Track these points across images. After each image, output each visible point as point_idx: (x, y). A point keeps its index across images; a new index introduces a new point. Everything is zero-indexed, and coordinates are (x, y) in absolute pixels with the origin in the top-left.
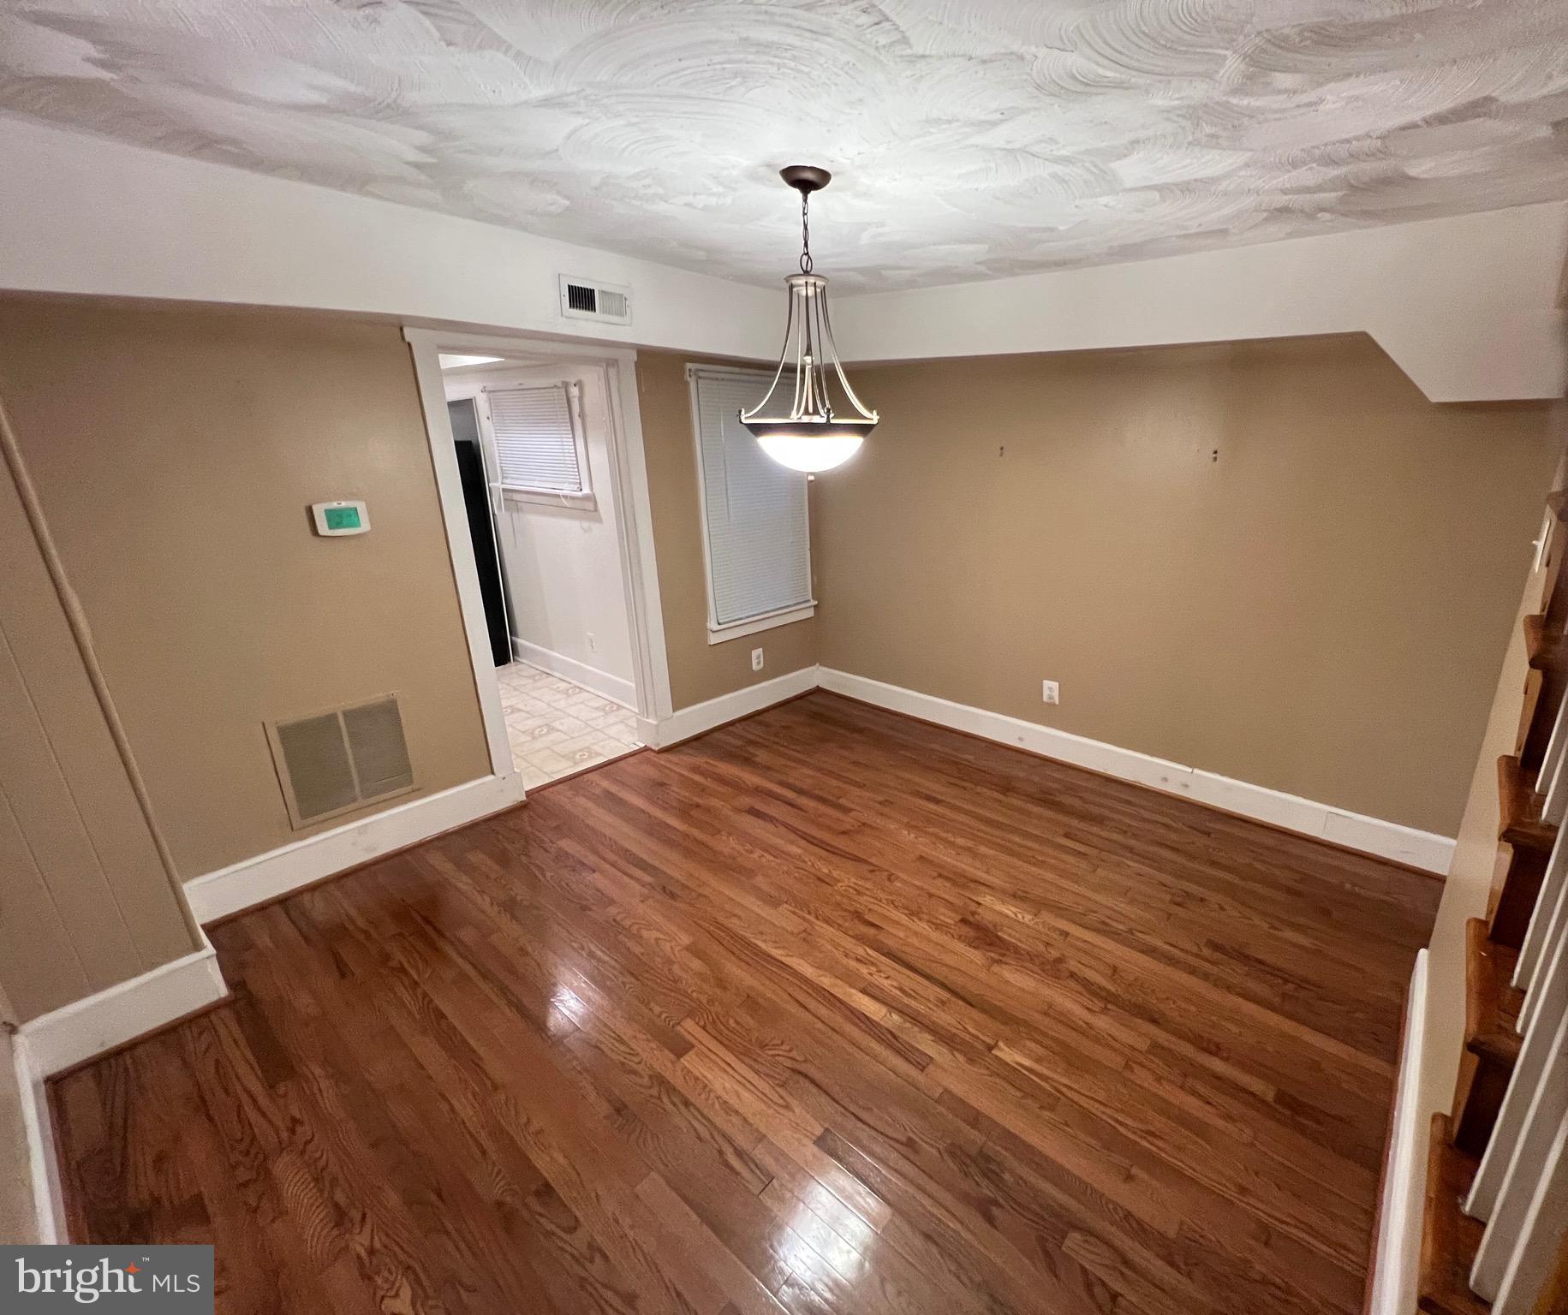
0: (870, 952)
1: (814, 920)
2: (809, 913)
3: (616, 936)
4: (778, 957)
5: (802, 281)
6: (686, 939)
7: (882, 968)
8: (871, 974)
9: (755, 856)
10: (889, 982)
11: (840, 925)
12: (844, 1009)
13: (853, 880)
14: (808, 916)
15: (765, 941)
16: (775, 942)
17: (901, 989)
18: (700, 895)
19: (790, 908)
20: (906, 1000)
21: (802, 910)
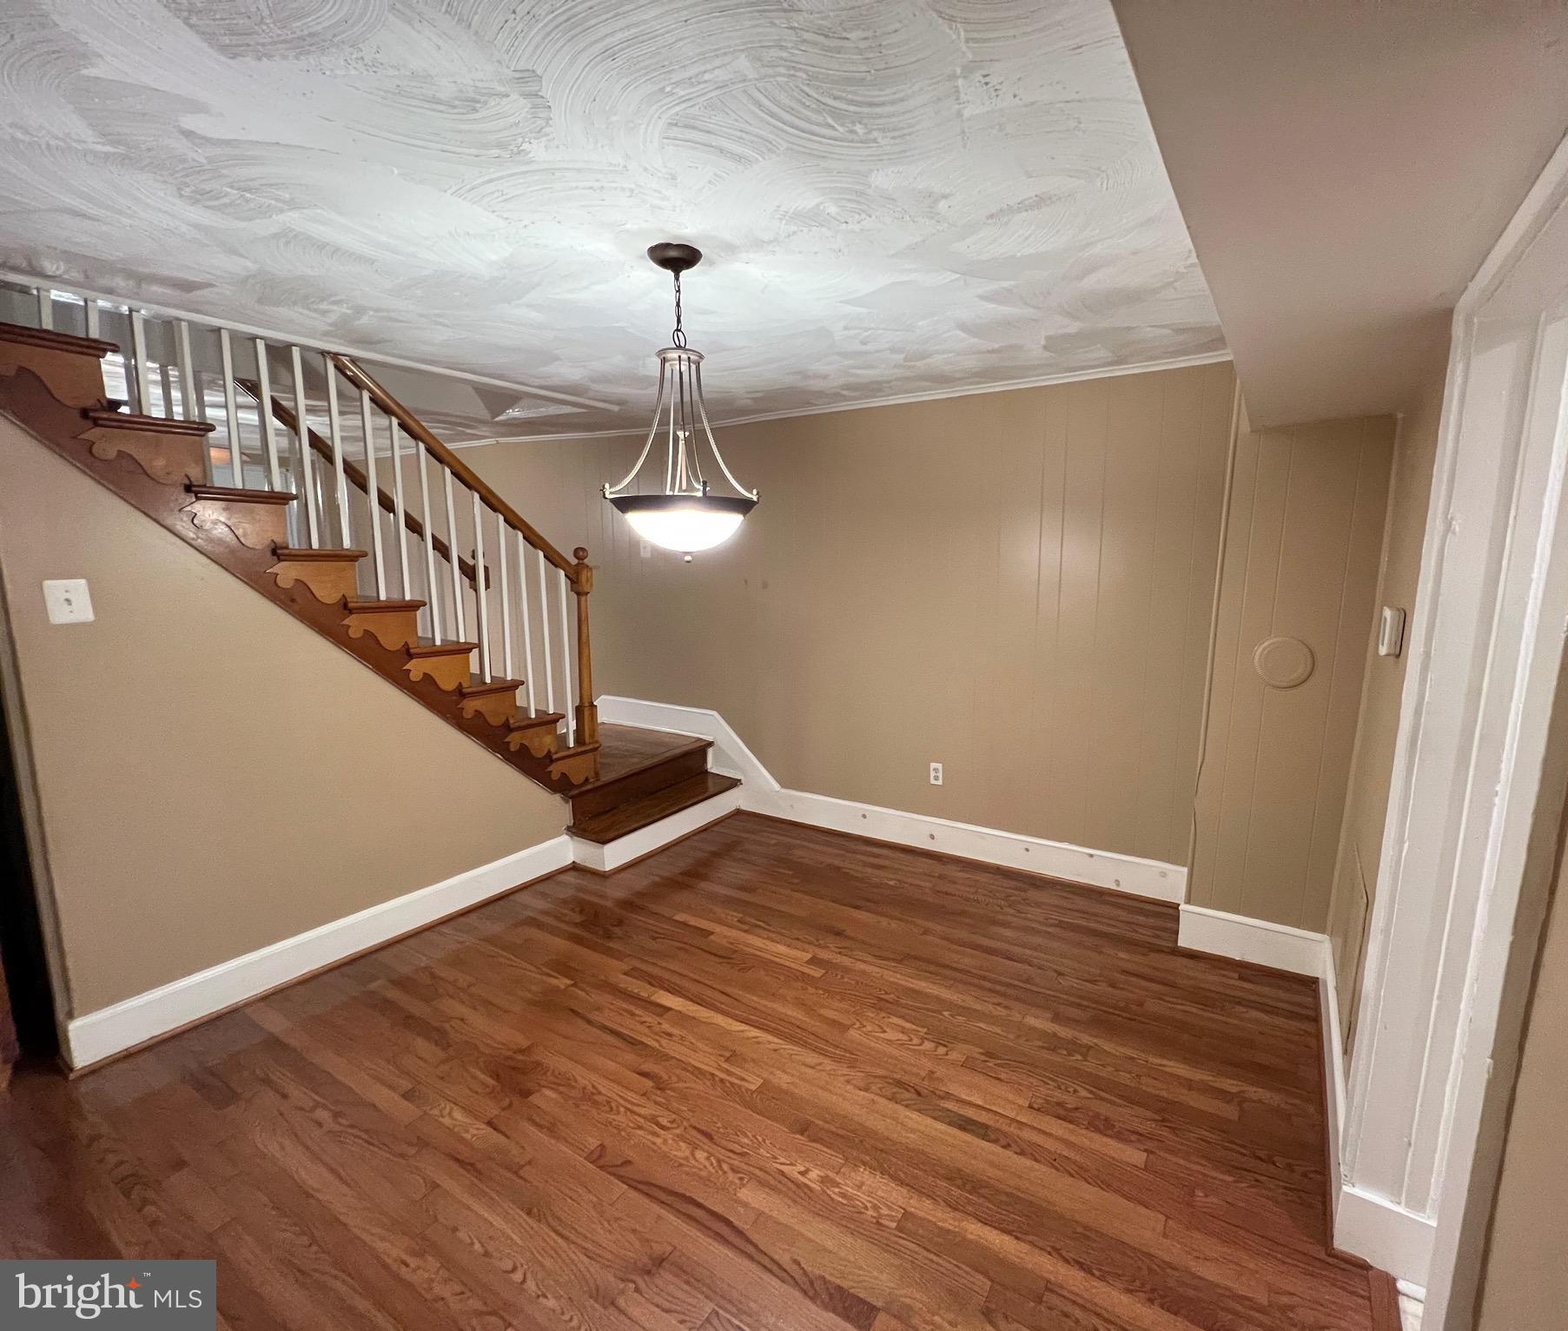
0: (655, 1044)
1: (717, 1072)
2: (722, 1080)
3: (929, 1029)
4: (751, 1028)
5: (674, 355)
6: (852, 1033)
7: (647, 1031)
8: (659, 1024)
9: (815, 1174)
10: (643, 1019)
11: (685, 1069)
12: (689, 995)
13: (659, 1141)
14: (723, 1076)
15: (770, 1043)
16: (758, 1043)
17: (633, 1014)
18: (866, 1090)
19: (746, 1084)
20: (632, 1008)
21: (732, 1084)
